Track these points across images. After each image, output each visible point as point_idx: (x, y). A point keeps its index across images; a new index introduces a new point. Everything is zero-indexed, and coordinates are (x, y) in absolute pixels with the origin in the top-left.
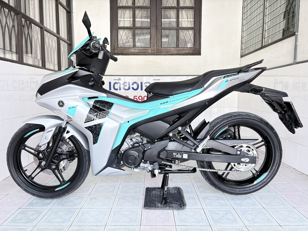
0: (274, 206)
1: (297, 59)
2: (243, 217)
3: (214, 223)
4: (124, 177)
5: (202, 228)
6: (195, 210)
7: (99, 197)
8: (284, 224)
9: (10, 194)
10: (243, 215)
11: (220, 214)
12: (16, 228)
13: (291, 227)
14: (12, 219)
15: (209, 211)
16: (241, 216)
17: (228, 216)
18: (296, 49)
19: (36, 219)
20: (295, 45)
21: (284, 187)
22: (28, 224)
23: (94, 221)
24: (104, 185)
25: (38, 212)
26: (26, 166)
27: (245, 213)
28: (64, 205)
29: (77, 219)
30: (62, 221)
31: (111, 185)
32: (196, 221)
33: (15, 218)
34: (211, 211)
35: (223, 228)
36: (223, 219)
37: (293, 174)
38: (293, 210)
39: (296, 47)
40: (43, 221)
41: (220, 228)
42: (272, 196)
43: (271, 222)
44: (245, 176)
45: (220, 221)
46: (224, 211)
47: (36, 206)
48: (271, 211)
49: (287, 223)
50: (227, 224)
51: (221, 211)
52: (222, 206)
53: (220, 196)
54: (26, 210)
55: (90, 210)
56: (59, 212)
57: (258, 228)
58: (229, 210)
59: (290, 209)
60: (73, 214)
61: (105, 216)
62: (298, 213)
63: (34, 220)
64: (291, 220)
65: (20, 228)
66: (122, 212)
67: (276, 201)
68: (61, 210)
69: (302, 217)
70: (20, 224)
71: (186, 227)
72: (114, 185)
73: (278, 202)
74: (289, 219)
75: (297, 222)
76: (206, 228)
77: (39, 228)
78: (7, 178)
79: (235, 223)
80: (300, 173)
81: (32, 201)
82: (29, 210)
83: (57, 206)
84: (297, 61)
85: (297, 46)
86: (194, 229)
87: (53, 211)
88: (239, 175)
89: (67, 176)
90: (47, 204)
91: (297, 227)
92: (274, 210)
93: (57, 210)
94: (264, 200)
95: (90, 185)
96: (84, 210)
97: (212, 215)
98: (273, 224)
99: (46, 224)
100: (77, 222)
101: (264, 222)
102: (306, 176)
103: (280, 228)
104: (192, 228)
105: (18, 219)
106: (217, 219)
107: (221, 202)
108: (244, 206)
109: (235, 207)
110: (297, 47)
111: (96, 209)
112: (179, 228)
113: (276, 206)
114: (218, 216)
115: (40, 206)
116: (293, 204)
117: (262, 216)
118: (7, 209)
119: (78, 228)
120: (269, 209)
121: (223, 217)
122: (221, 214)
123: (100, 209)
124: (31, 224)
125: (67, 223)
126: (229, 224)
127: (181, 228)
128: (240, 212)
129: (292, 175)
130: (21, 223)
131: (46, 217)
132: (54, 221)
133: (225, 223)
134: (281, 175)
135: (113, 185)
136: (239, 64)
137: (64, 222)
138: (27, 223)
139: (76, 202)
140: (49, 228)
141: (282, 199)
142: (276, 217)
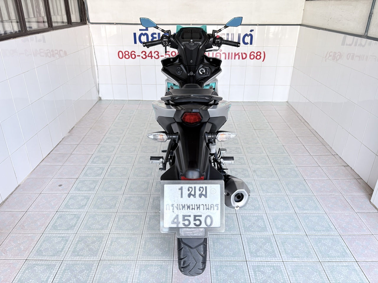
0: (306, 210)
1: (368, 32)
2: (273, 225)
3: (245, 231)
4: (157, 169)
5: (233, 237)
6: (229, 215)
7: (134, 197)
8: (310, 233)
9: (43, 192)
10: (274, 221)
11: (251, 220)
12: (58, 235)
13: (316, 237)
14: (53, 225)
15: (241, 216)
16: (271, 223)
17: (259, 223)
18: (371, 18)
19: (76, 224)
20: (370, 13)
21: (323, 184)
22: (69, 232)
23: (131, 228)
24: (138, 180)
25: (76, 216)
26: (51, 151)
27: (276, 220)
28: (100, 208)
29: (115, 225)
30: (100, 227)
31: (144, 180)
32: (228, 229)
33: (56, 224)
34: (243, 216)
35: (253, 238)
36: (254, 226)
37: (337, 165)
38: (324, 216)
39: (371, 15)
40: (83, 227)
41: (250, 237)
42: (306, 197)
43: (298, 230)
44: (286, 168)
45: (251, 228)
46: (256, 216)
47: (72, 209)
48: (302, 216)
49: (314, 232)
50: (257, 232)
51: (253, 216)
52: (255, 210)
53: (255, 197)
54: (63, 213)
55: (126, 214)
56: (97, 216)
57: (285, 237)
58: (261, 215)
59: (321, 215)
60: (110, 219)
61: (141, 222)
62: (328, 220)
63: (74, 226)
64: (319, 229)
65: (63, 236)
66: (157, 218)
67: (309, 204)
68: (98, 214)
69: (330, 224)
70: (61, 231)
71: (218, 236)
72: (148, 180)
73: (311, 205)
74: (317, 227)
75: (324, 231)
76: (236, 237)
77: (81, 235)
78: (35, 169)
79: (265, 231)
80: (345, 165)
81: (67, 202)
82: (67, 213)
83: (93, 208)
84: (369, 35)
85: (372, 13)
86: (225, 238)
87: (90, 215)
88: (279, 167)
89: (97, 166)
90: (83, 205)
91: (323, 238)
92: (305, 215)
93: (94, 214)
94: (297, 202)
95: (123, 180)
96: (120, 214)
97: (243, 222)
98: (300, 233)
99: (87, 231)
100: (115, 230)
101: (292, 230)
102: (350, 169)
103: (306, 238)
104: (223, 237)
105: (59, 225)
106: (248, 226)
107: (255, 205)
108: (277, 210)
109: (268, 212)
110: (373, 15)
111: (132, 213)
112: (211, 237)
113: (308, 210)
114: (250, 222)
115: (77, 209)
116: (326, 208)
117: (291, 222)
118: (45, 213)
119: (117, 236)
120: (300, 215)
121: (254, 223)
122: (253, 220)
123: (135, 213)
124: (72, 231)
125: (106, 231)
126: (259, 232)
127: (213, 237)
128: (271, 218)
129: (336, 167)
130: (63, 230)
131: (85, 222)
132: (93, 227)
133: (255, 231)
134: (323, 167)
135: (146, 181)
136: (303, 9)
137: (103, 229)
138: (68, 230)
139: (111, 205)
140: (89, 236)
141: (316, 201)
142: (305, 225)
